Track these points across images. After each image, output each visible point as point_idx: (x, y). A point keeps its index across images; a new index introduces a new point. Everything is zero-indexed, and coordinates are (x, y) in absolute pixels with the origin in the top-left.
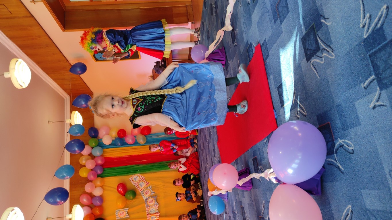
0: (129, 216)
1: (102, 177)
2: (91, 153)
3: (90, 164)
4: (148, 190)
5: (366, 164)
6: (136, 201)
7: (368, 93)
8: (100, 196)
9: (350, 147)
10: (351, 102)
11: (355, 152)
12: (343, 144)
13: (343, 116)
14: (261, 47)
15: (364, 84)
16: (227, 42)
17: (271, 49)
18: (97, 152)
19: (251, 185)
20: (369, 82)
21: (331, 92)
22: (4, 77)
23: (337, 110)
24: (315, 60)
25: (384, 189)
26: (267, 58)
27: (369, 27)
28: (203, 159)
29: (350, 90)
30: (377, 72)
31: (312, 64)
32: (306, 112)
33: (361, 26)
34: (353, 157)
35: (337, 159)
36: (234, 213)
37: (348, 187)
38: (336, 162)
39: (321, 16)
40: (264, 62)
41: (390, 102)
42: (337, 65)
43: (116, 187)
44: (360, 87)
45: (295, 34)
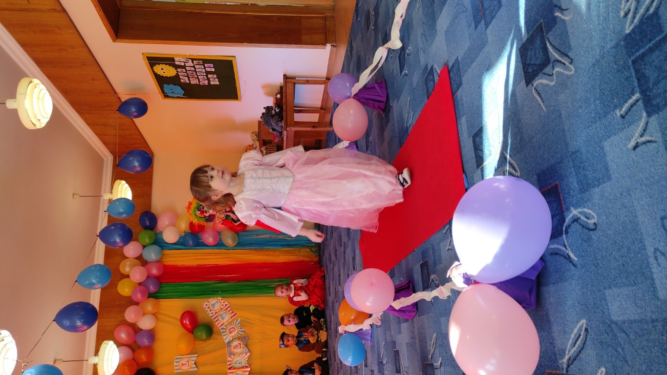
0: (196, 369)
1: (157, 298)
2: (141, 255)
3: (137, 275)
4: (233, 326)
5: (617, 244)
6: (211, 344)
7: (627, 123)
8: (150, 330)
9: (591, 219)
10: (597, 143)
11: (598, 227)
12: (579, 215)
13: (581, 169)
14: (449, 72)
15: (621, 110)
16: (391, 71)
17: (467, 73)
18: (152, 255)
19: (415, 309)
20: (630, 105)
21: (564, 130)
22: (6, 106)
23: (572, 160)
24: (540, 81)
25: (643, 283)
26: (458, 88)
27: (635, 13)
28: (333, 278)
29: (597, 123)
30: (643, 86)
31: (535, 88)
32: (519, 171)
33: (622, 14)
34: (595, 235)
35: (568, 244)
36: (380, 363)
37: (582, 288)
38: (566, 248)
39: (556, 6)
40: (453, 97)
41: (663, 134)
42: (577, 84)
43: (179, 317)
44: (614, 115)
45: (509, 44)
